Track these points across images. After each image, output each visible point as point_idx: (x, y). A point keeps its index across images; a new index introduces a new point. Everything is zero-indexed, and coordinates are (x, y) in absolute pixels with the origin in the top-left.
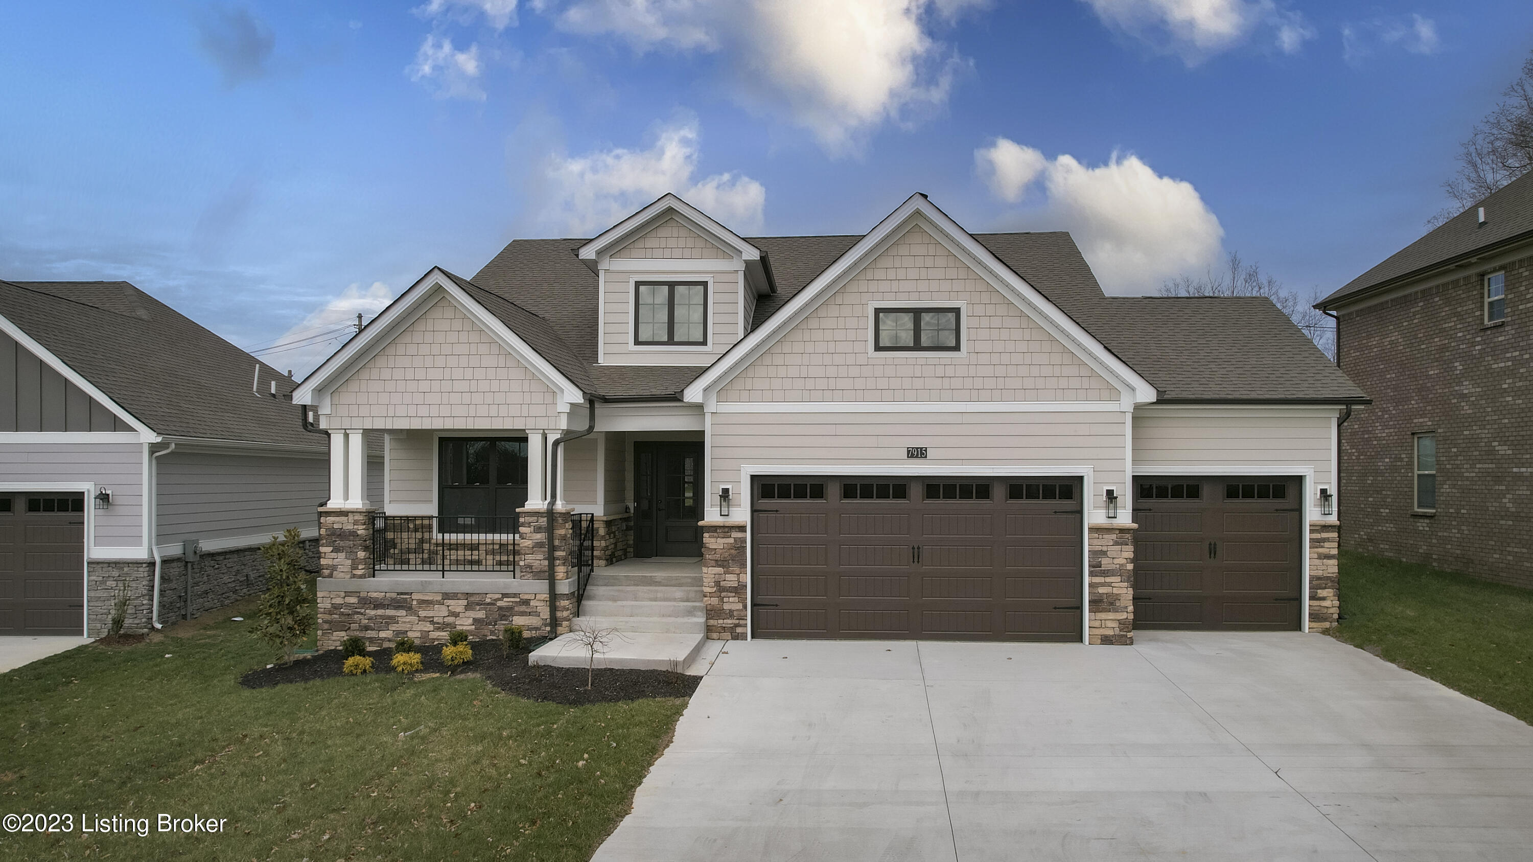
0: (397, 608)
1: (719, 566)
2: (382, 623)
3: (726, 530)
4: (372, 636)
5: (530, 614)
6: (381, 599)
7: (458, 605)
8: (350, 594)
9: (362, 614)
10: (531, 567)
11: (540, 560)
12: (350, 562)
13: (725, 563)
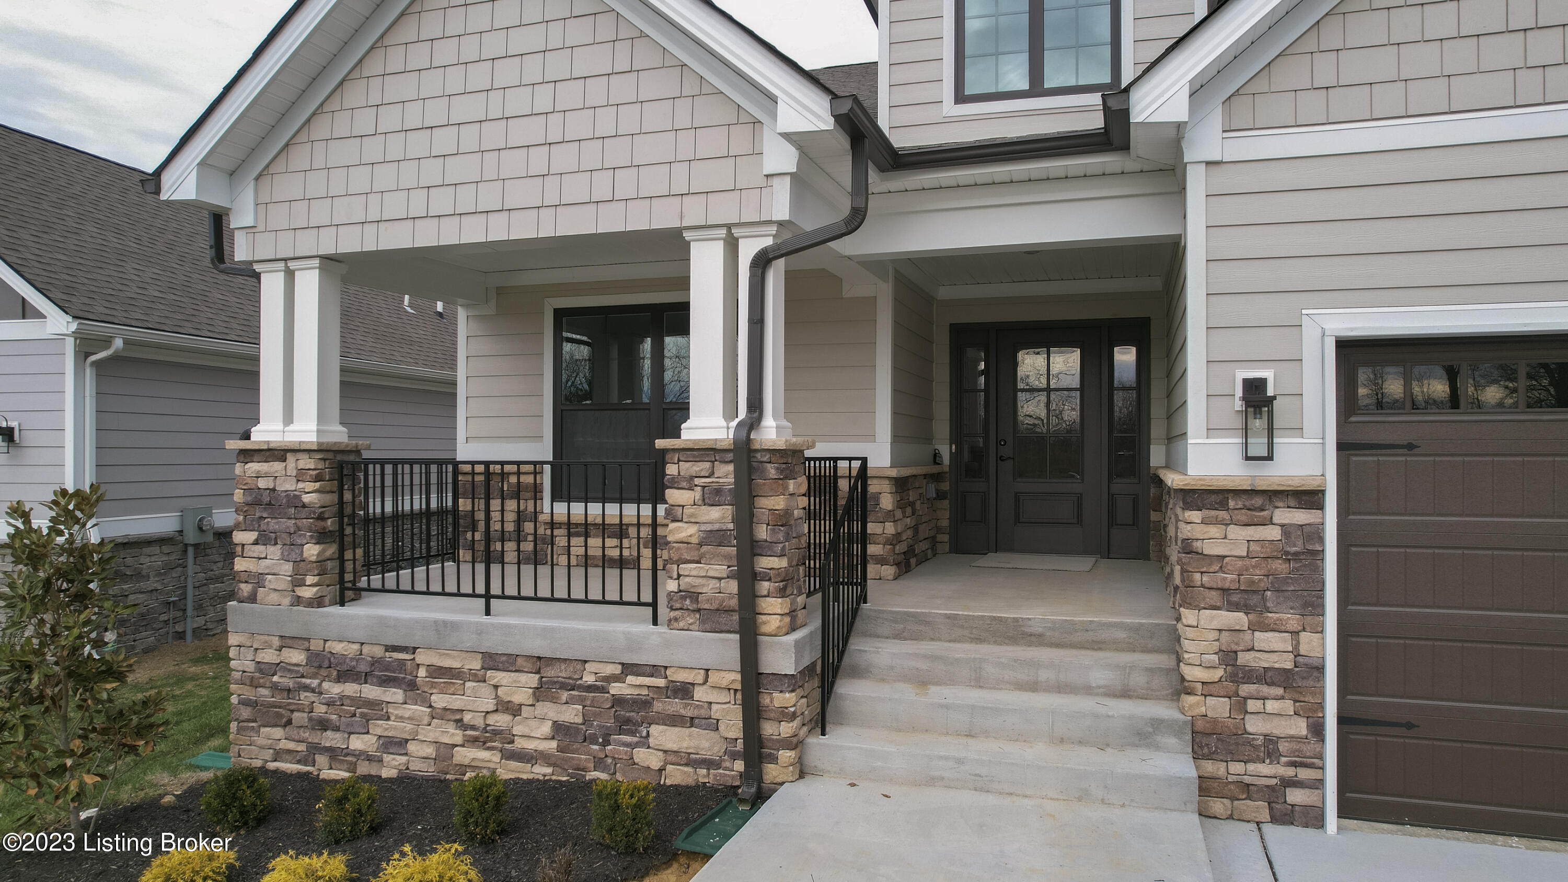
0: (386, 682)
1: (1234, 607)
2: (354, 715)
3: (1258, 501)
4: (333, 744)
5: (692, 722)
6: (351, 659)
7: (518, 686)
8: (290, 642)
9: (314, 690)
10: (694, 596)
11: (720, 579)
12: (288, 568)
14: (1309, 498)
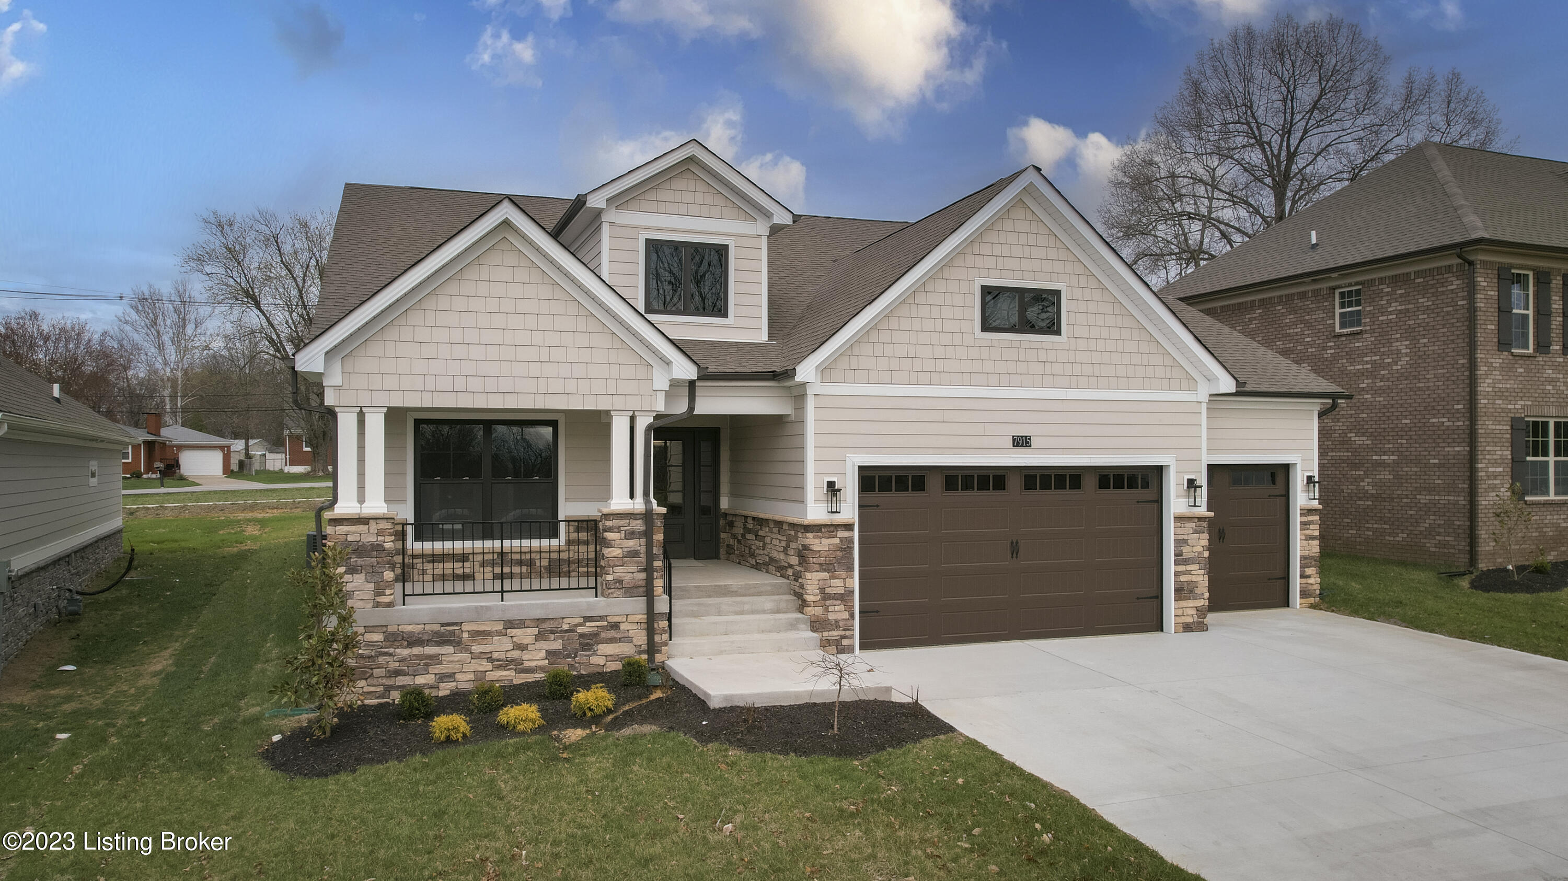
0: (439, 644)
1: (824, 570)
2: (419, 664)
3: (832, 529)
4: (405, 683)
5: (620, 640)
6: (418, 634)
7: (526, 635)
8: (371, 629)
9: (391, 655)
10: (620, 581)
11: (633, 573)
12: (371, 586)
13: (831, 567)
14: (849, 527)
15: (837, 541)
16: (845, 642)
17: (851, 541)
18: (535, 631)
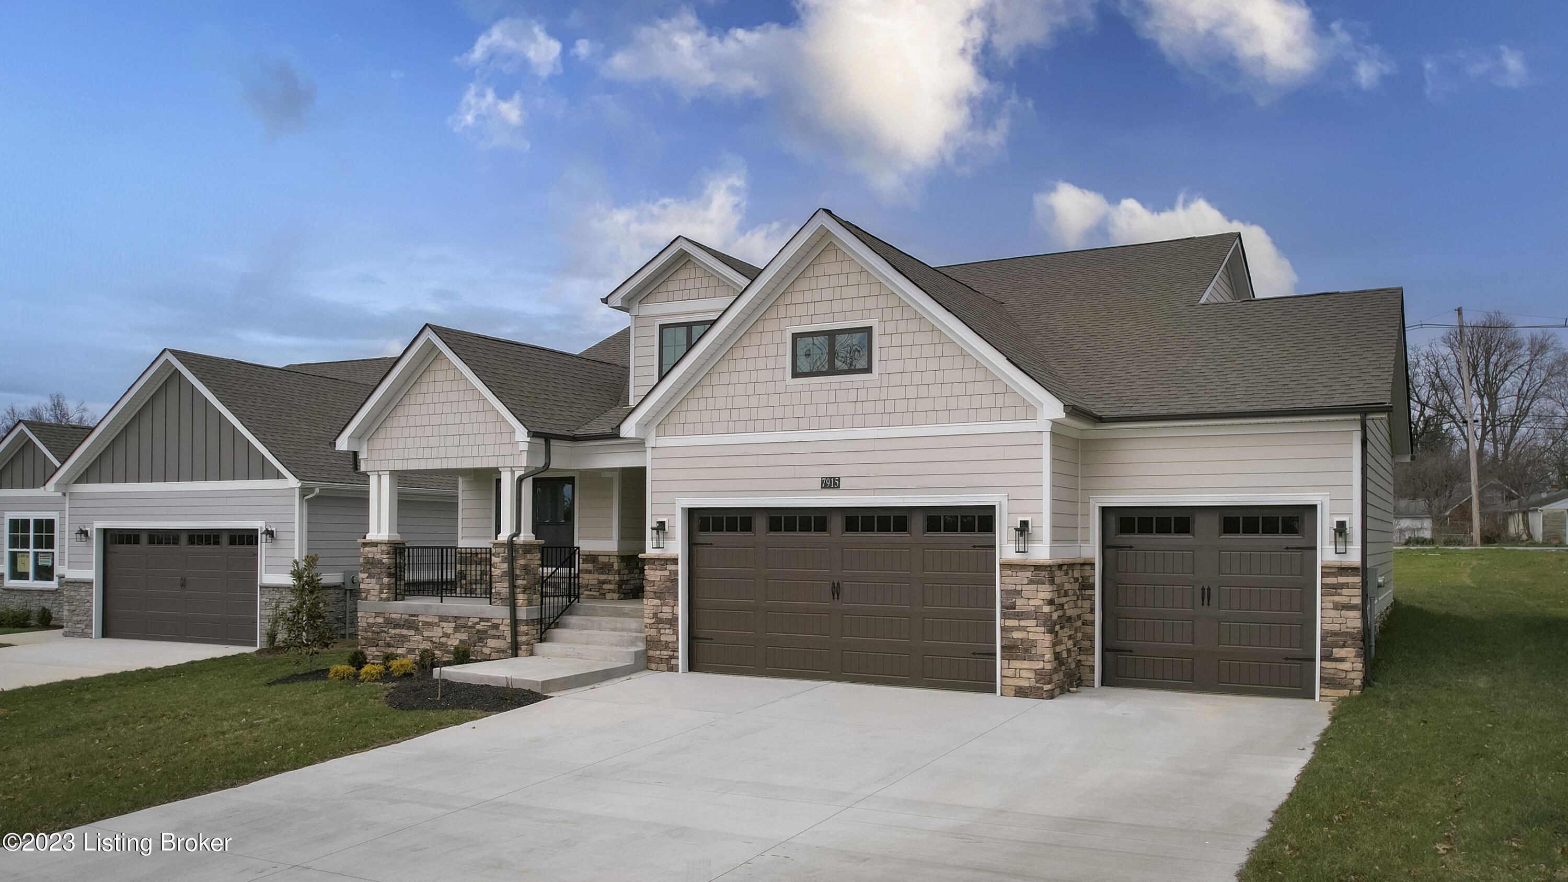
0: (409, 628)
1: (657, 598)
2: (399, 640)
3: (663, 562)
6: (399, 620)
7: (449, 627)
8: (378, 615)
9: (385, 632)
10: (500, 594)
11: (506, 588)
12: (378, 586)
13: (661, 595)
14: (675, 561)
15: (667, 573)
16: (673, 662)
17: (676, 573)
18: (453, 625)
